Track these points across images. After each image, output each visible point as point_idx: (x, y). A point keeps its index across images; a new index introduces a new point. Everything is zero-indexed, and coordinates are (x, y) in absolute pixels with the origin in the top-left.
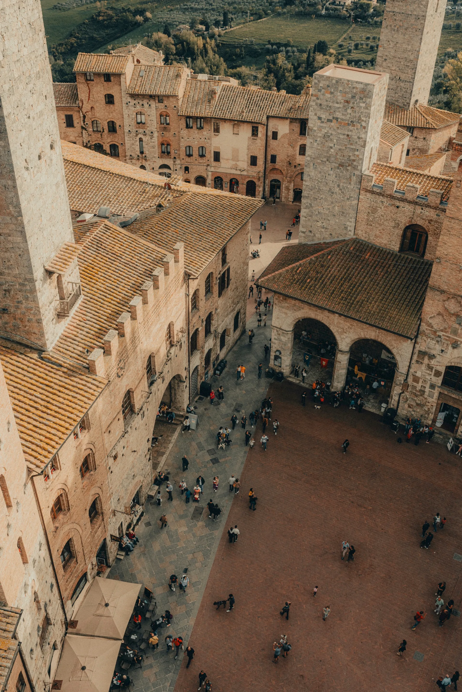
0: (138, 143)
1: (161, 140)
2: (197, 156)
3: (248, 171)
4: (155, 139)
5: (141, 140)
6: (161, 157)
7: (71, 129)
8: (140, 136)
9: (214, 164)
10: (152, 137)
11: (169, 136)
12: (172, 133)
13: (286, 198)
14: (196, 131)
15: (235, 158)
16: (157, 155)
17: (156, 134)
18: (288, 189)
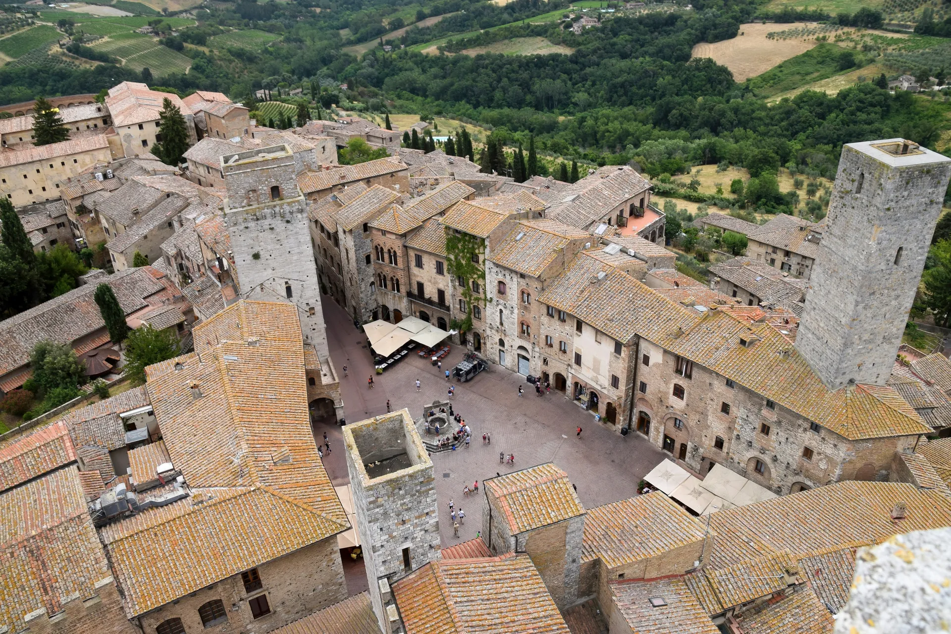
0: (498, 313)
1: (521, 319)
2: (558, 351)
3: (609, 390)
4: (515, 316)
5: (501, 311)
6: (520, 337)
7: (441, 277)
8: (500, 307)
9: (575, 366)
10: (512, 313)
11: (529, 317)
12: (532, 315)
13: (656, 440)
14: (558, 323)
15: (596, 369)
16: (516, 334)
17: (516, 311)
18: (657, 429)
